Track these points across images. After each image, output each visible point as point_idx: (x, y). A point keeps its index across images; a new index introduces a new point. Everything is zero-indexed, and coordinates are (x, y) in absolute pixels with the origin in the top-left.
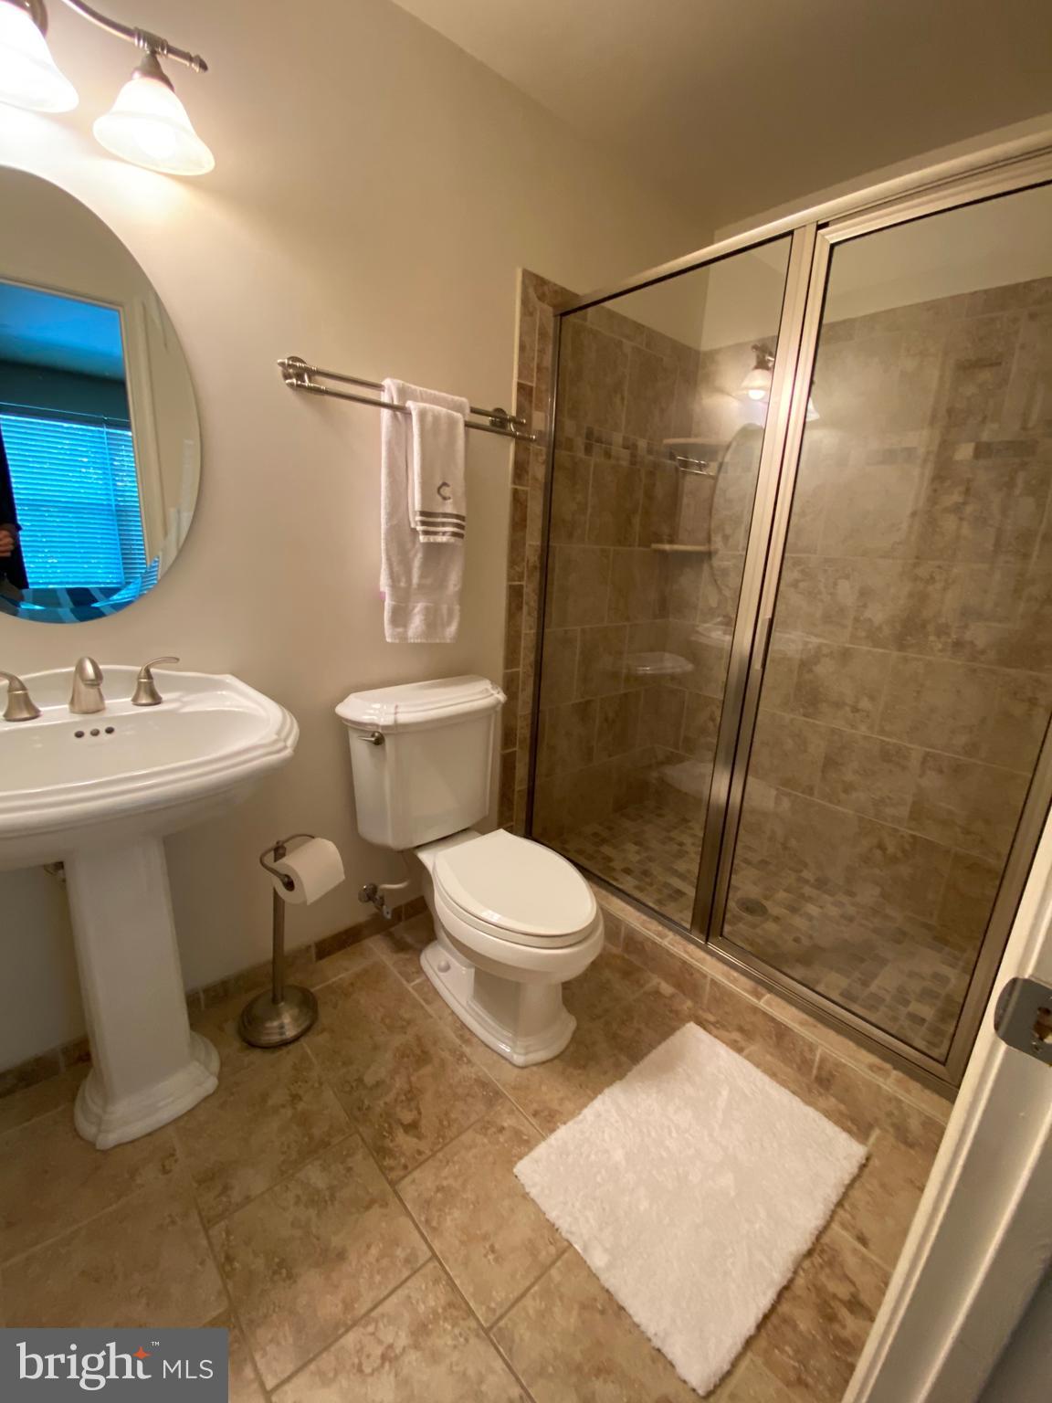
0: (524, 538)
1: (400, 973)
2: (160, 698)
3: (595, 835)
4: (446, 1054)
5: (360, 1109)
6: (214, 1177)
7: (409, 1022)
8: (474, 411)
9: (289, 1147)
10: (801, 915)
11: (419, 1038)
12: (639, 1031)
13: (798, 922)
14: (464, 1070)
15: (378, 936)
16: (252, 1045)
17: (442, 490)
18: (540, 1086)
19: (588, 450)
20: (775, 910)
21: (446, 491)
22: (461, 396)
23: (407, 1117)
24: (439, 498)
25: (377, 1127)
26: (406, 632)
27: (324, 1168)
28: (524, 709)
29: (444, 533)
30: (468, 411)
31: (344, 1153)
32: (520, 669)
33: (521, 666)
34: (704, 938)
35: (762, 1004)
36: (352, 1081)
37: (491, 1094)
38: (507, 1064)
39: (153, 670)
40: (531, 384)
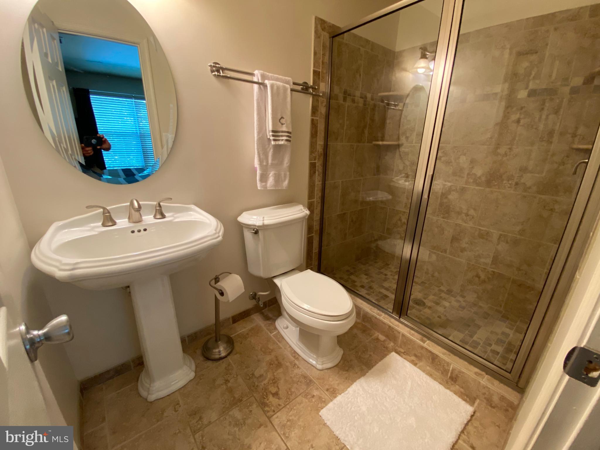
0: (316, 141)
1: (267, 329)
2: (165, 216)
3: (348, 271)
4: (288, 364)
5: (254, 386)
6: (196, 413)
7: (272, 350)
8: (294, 84)
9: (225, 402)
10: (441, 306)
11: (276, 357)
12: (370, 355)
13: (440, 309)
14: (296, 371)
15: (258, 314)
16: (208, 359)
17: (281, 121)
18: (329, 378)
19: (345, 99)
20: (428, 303)
21: (283, 121)
22: (289, 77)
23: (274, 390)
24: (280, 124)
25: (261, 394)
26: (266, 185)
27: (240, 411)
28: (317, 217)
29: (282, 140)
30: (292, 84)
31: (248, 405)
32: (315, 200)
33: (315, 199)
34: (399, 316)
35: (425, 345)
36: (249, 375)
37: (308, 381)
38: (315, 369)
39: (161, 204)
40: (319, 70)
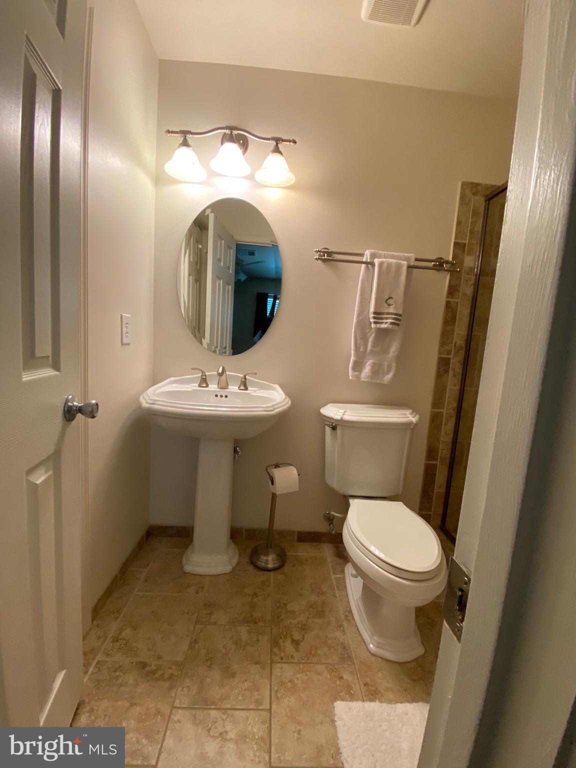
0: (453, 329)
1: (332, 567)
2: (248, 388)
4: (333, 620)
5: (278, 618)
6: (210, 606)
7: (323, 593)
8: (416, 260)
9: (241, 614)
11: (323, 603)
14: (338, 634)
15: (332, 545)
17: (388, 301)
18: (378, 672)
21: (390, 301)
22: (411, 253)
23: (297, 637)
24: (386, 305)
25: (280, 631)
26: (360, 375)
27: (249, 632)
28: (445, 437)
30: (413, 260)
31: (260, 632)
32: (444, 411)
33: (446, 409)
36: (282, 603)
37: (346, 656)
38: (365, 648)
39: (247, 377)
40: (464, 242)
